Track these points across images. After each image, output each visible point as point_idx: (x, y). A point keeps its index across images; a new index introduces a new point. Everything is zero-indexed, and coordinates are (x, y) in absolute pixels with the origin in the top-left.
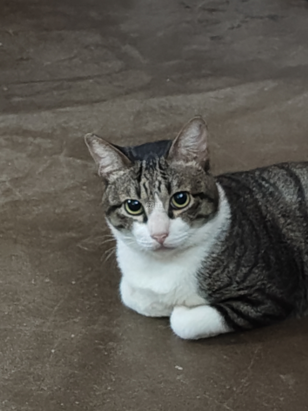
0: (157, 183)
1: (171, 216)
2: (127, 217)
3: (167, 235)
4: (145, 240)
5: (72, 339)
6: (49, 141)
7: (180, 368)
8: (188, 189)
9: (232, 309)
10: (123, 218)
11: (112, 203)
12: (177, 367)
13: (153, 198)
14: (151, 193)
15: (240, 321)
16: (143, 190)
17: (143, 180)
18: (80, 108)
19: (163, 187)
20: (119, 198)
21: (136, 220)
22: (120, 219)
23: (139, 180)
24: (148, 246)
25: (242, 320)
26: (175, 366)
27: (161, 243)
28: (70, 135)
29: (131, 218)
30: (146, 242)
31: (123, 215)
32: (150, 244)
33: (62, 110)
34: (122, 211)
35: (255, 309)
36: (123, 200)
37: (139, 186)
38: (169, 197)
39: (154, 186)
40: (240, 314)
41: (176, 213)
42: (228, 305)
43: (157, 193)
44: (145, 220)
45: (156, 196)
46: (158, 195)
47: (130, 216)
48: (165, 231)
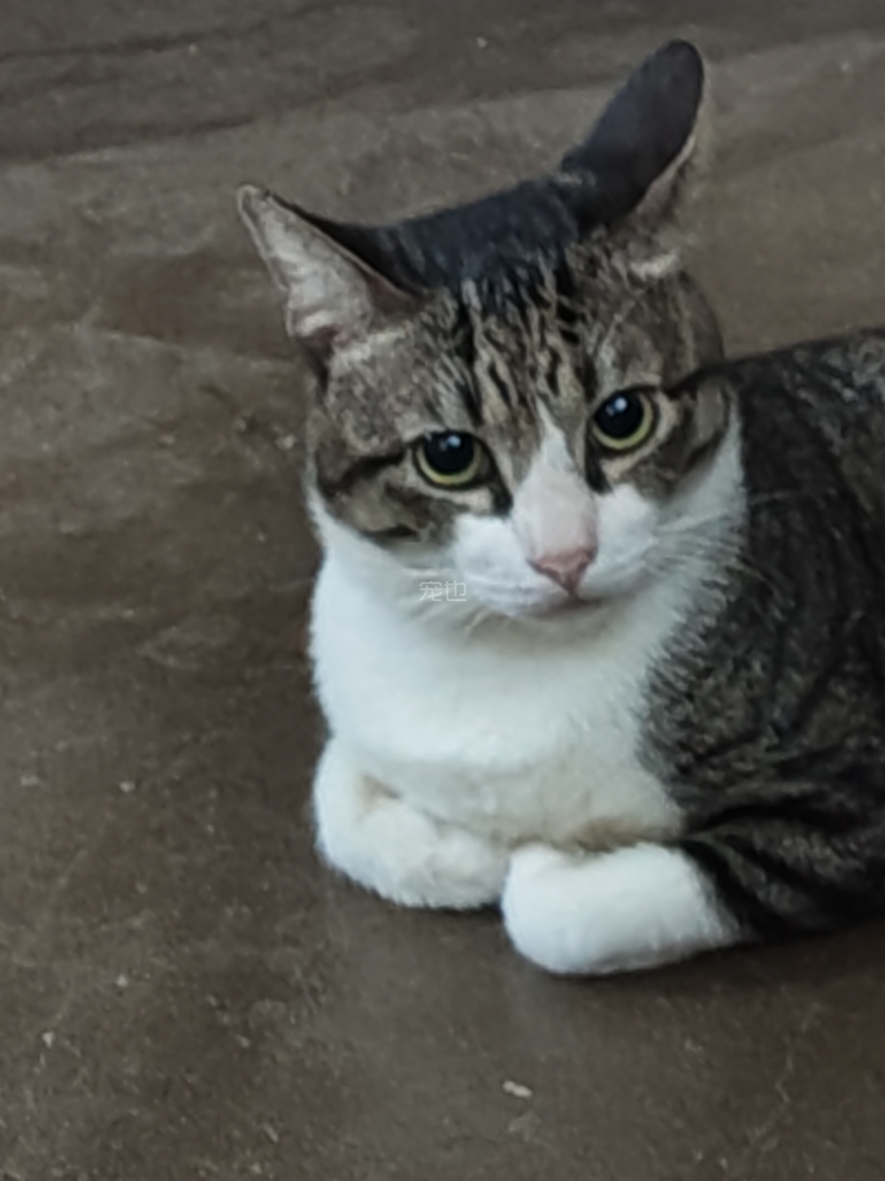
0: (543, 360)
1: (597, 482)
2: (429, 498)
3: (590, 554)
4: (506, 576)
5: (120, 992)
6: (37, 273)
7: (522, 1091)
8: (653, 379)
9: (750, 853)
10: (414, 501)
11: (363, 447)
12: (509, 1086)
13: (533, 420)
14: (523, 400)
15: (778, 897)
16: (490, 390)
17: (486, 355)
18: (154, 151)
19: (565, 374)
20: (391, 428)
21: (464, 509)
22: (397, 506)
23: (468, 354)
24: (521, 599)
25: (788, 893)
26: (502, 1082)
27: (570, 584)
28: (115, 250)
29: (442, 502)
30: (511, 584)
31: (411, 490)
32: (528, 591)
33: (89, 157)
34: (408, 476)
35: (840, 845)
36: (409, 434)
37: (474, 377)
38: (586, 412)
39: (533, 372)
40: (780, 871)
41: (612, 469)
42: (731, 841)
43: (545, 398)
44: (502, 504)
45: (542, 411)
46: (550, 408)
47: (438, 494)
48: (580, 541)
